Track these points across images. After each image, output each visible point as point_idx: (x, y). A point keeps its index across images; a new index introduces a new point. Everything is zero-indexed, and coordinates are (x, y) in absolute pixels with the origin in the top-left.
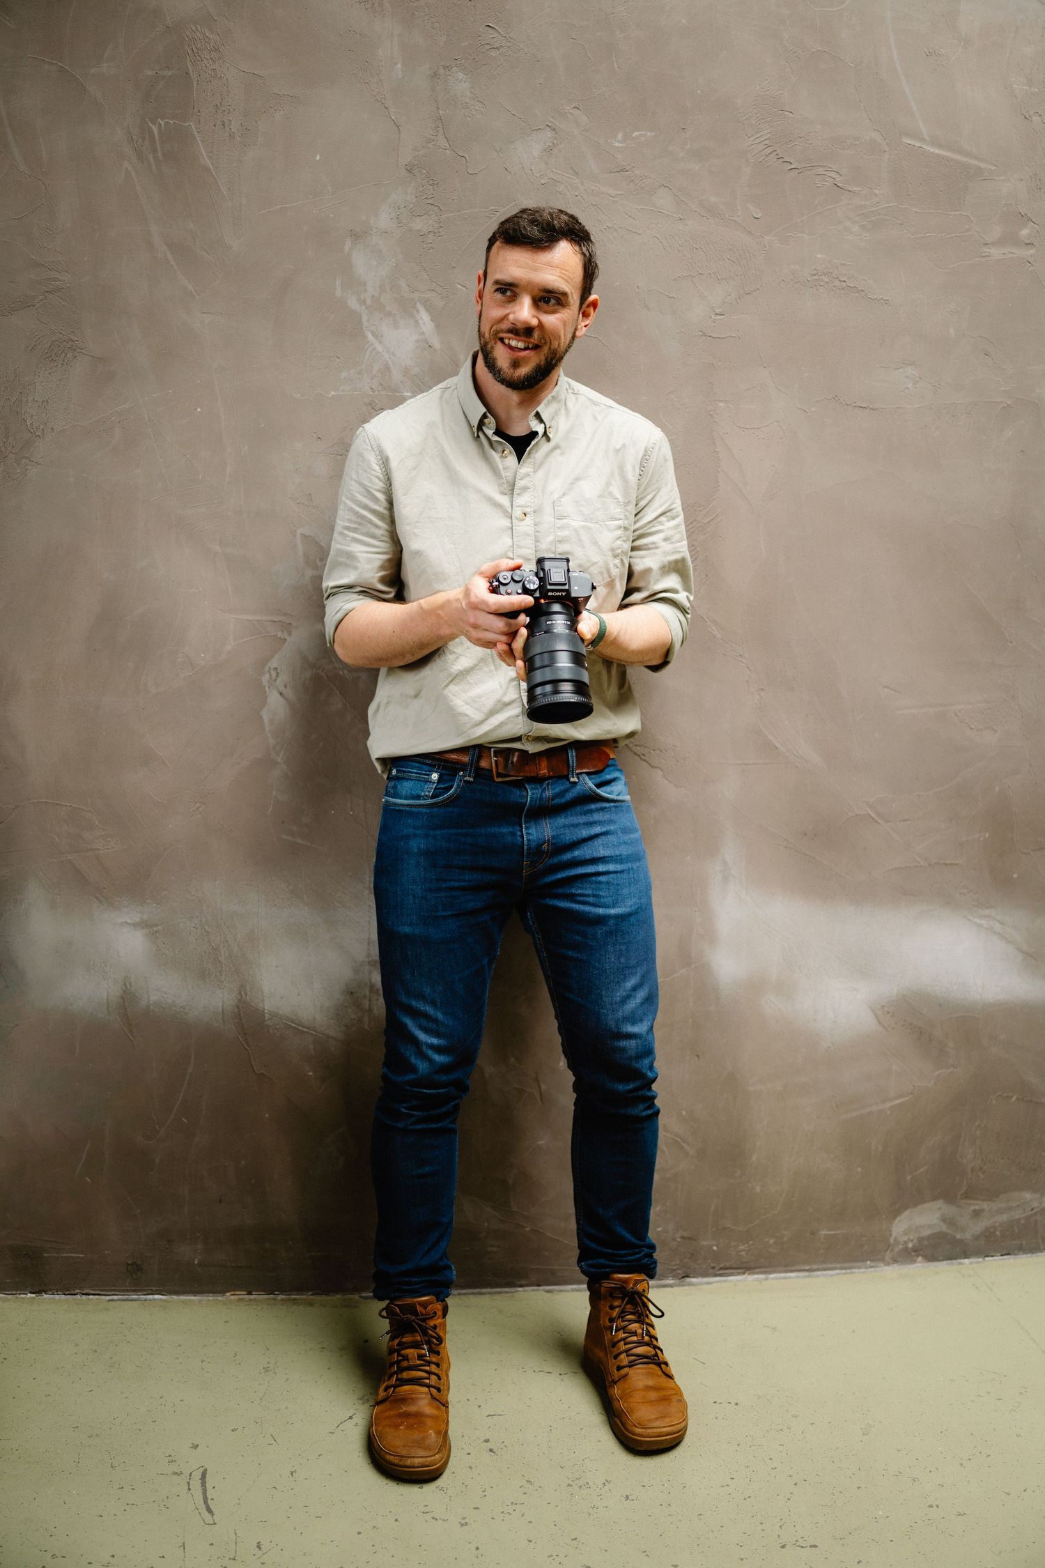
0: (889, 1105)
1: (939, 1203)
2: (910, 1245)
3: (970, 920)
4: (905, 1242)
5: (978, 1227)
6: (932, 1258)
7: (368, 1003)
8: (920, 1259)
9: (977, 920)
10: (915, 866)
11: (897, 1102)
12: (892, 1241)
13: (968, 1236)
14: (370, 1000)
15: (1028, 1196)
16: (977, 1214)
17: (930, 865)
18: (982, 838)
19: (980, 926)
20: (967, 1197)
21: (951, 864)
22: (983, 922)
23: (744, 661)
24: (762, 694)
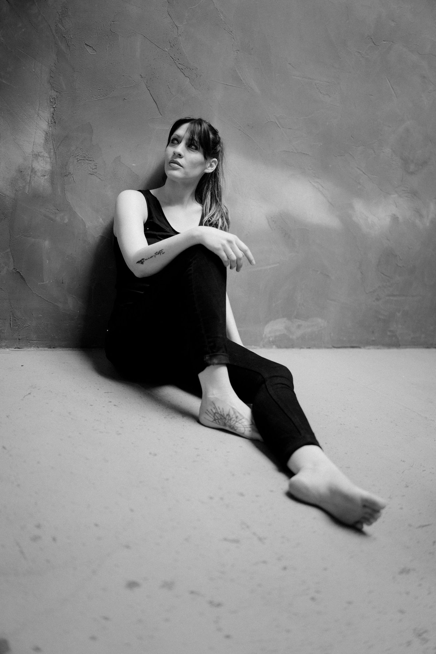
0: (269, 267)
1: (285, 319)
2: (271, 339)
3: (311, 183)
4: (269, 337)
5: (299, 333)
6: (279, 347)
7: (29, 178)
8: (274, 346)
9: (313, 183)
10: (292, 152)
11: (273, 266)
12: (264, 336)
13: (294, 337)
14: (30, 177)
15: (320, 320)
16: (299, 327)
17: (298, 152)
18: (319, 145)
19: (314, 186)
20: (296, 318)
21: (306, 154)
22: (316, 185)
23: (232, 35)
24: (238, 52)
